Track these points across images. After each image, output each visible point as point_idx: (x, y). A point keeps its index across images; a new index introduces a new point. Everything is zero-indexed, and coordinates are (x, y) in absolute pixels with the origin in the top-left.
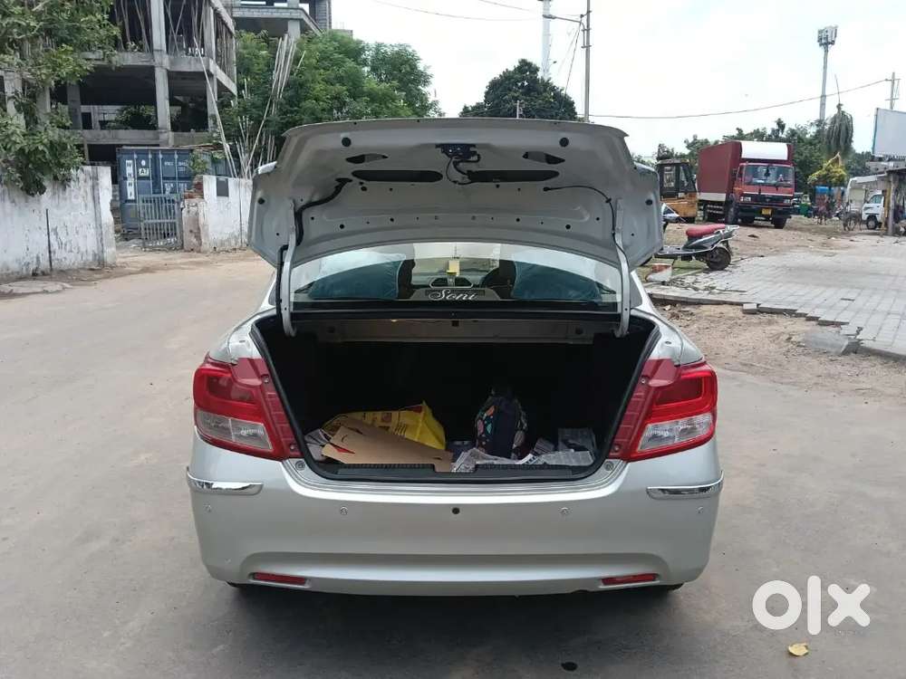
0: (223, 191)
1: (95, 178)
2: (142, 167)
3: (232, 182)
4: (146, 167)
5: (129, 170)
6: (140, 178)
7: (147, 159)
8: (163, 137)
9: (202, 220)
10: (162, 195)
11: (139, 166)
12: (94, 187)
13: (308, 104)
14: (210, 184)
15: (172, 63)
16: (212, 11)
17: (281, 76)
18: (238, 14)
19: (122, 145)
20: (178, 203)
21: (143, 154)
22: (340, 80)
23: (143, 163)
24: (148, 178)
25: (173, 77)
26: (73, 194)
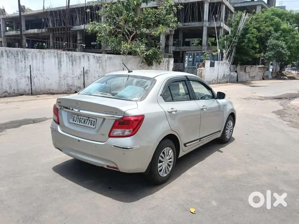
0: (212, 65)
1: (169, 62)
2: (190, 58)
3: (216, 62)
4: (191, 58)
5: (186, 59)
6: (189, 61)
7: (192, 55)
8: (203, 48)
9: (203, 74)
10: (194, 66)
11: (189, 57)
12: (168, 64)
13: (248, 36)
14: (208, 63)
15: (209, 24)
16: (224, 6)
18: (236, 5)
19: (186, 51)
20: (197, 69)
21: (190, 54)
22: (272, 25)
23: (191, 57)
24: (191, 61)
25: (209, 29)
26: (162, 66)
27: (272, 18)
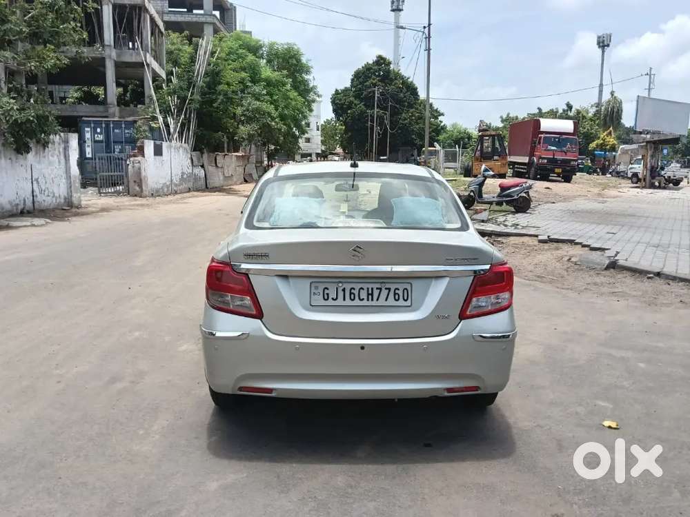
0: (158, 151)
1: (66, 142)
2: (98, 133)
3: (165, 145)
4: (101, 133)
5: (88, 135)
6: (96, 142)
7: (101, 128)
8: (111, 110)
9: (143, 174)
10: (112, 155)
11: (95, 132)
12: (66, 149)
14: (149, 147)
15: (118, 55)
16: (148, 16)
17: (201, 67)
18: (166, 18)
19: (82, 116)
20: (126, 161)
21: (98, 124)
22: (244, 69)
23: (99, 130)
24: (101, 142)
25: (119, 66)
26: (50, 153)
27: (242, 54)
